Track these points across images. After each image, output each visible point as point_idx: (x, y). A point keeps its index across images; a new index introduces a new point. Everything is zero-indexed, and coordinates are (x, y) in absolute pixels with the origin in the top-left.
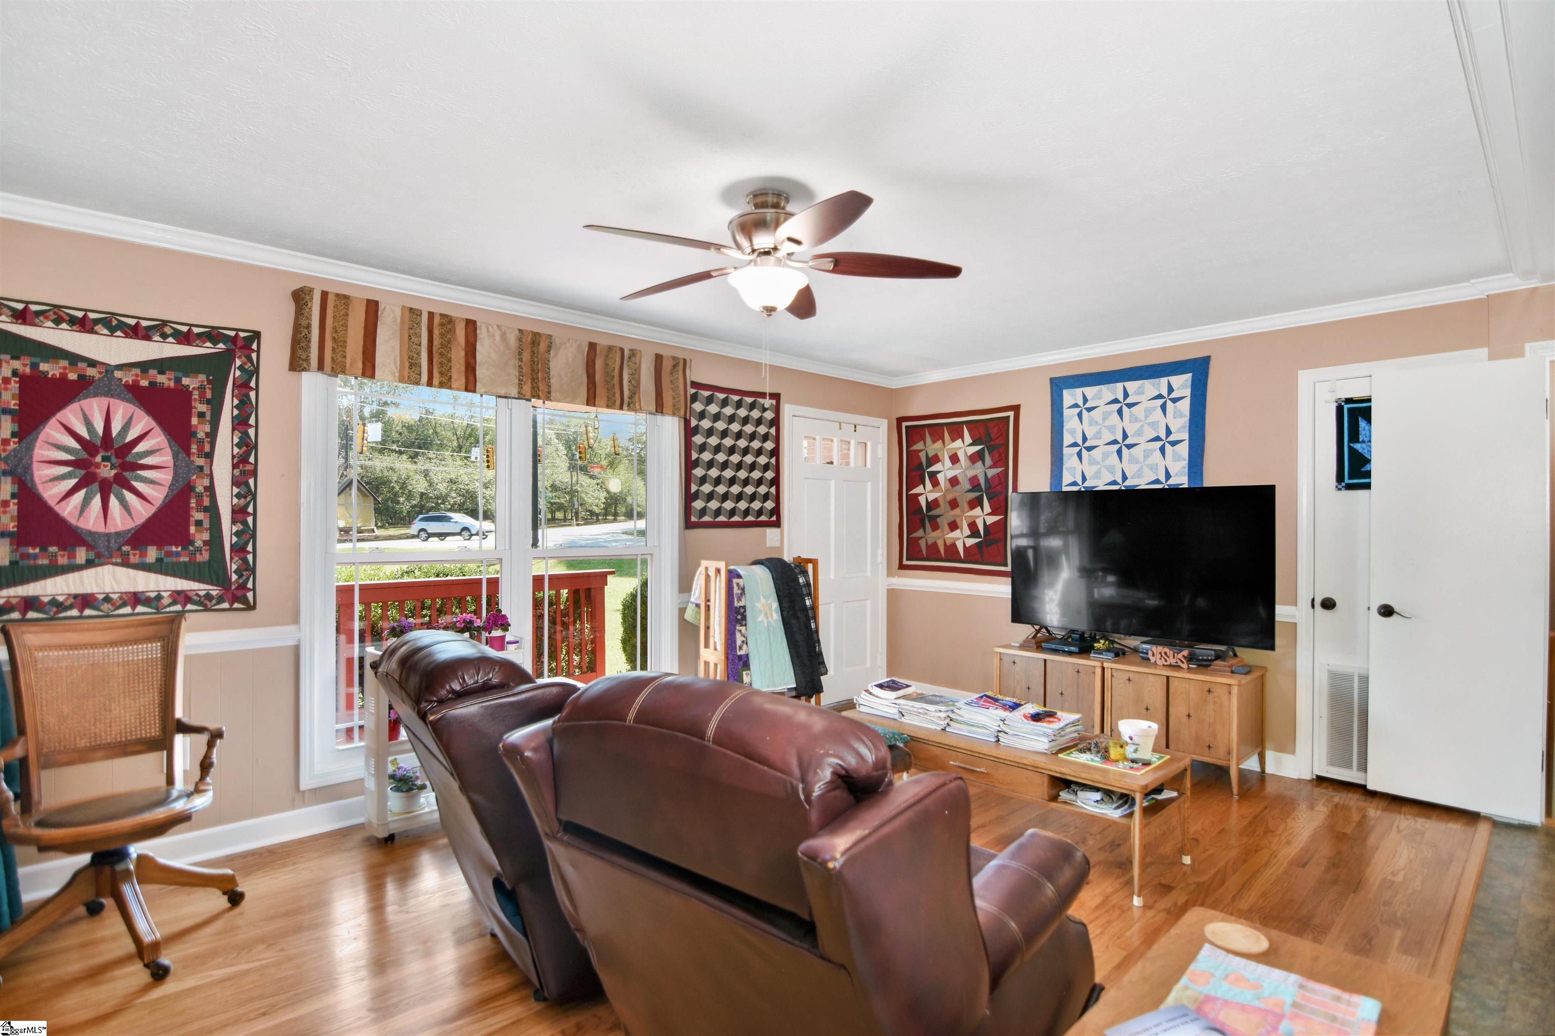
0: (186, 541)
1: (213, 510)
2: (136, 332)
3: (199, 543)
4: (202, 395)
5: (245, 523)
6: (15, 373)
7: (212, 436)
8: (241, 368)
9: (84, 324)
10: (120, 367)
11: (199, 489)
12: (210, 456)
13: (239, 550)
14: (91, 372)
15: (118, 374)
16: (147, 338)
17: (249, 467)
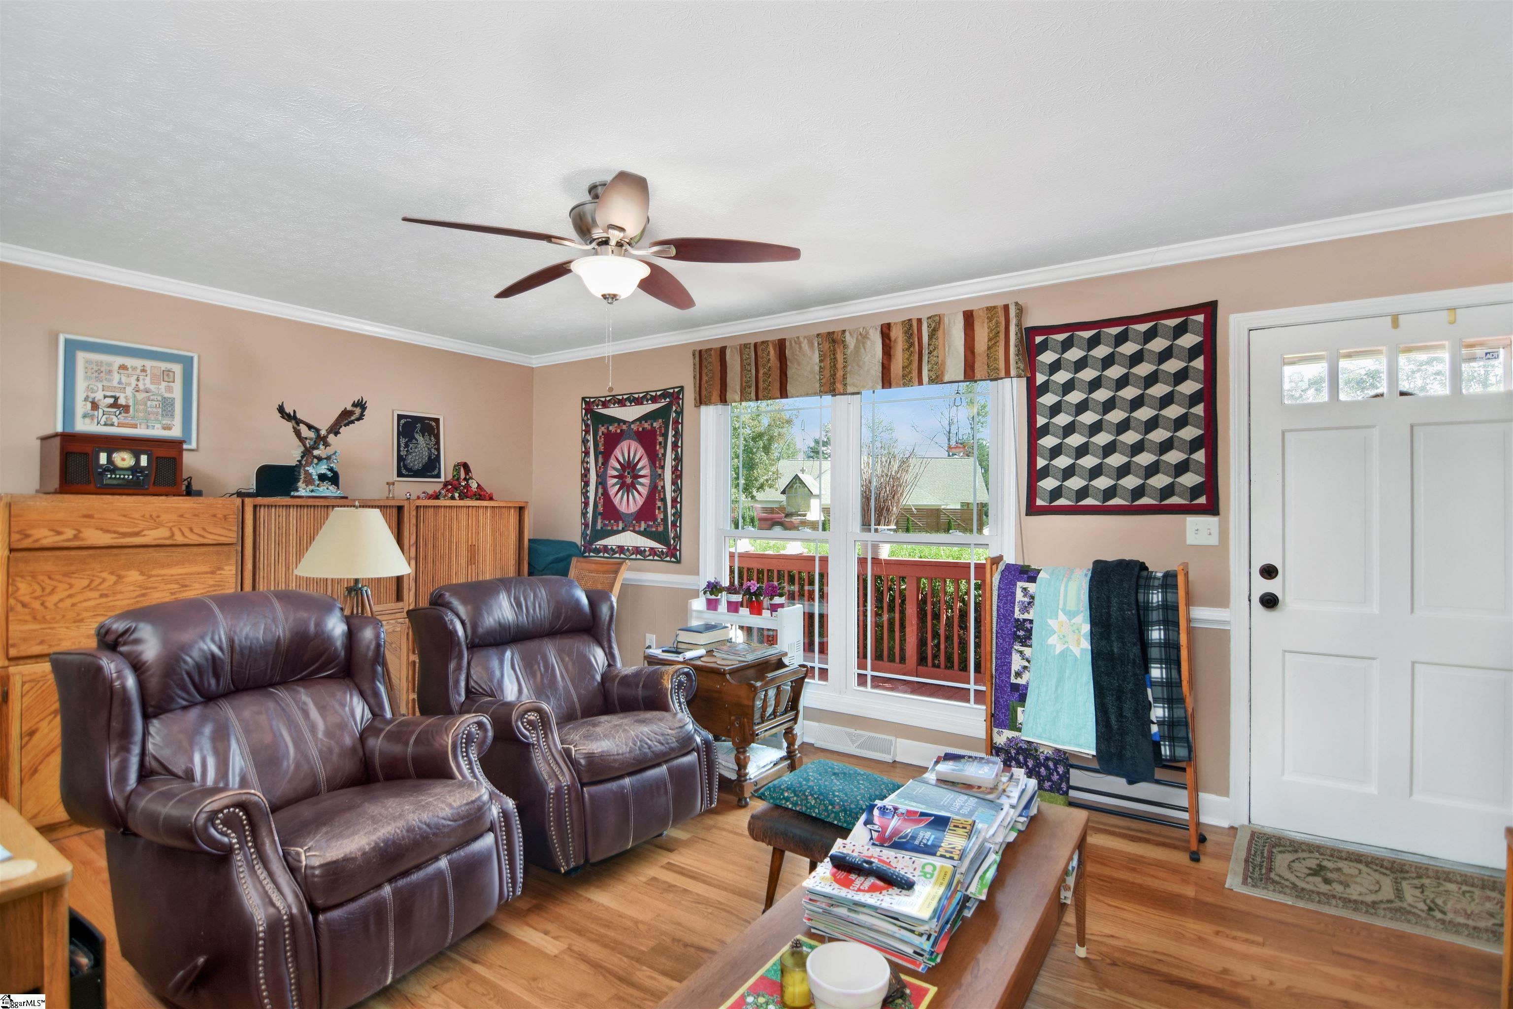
0: (654, 519)
1: (664, 500)
2: (638, 401)
3: (659, 520)
4: (661, 430)
5: (676, 509)
6: (603, 434)
7: (664, 455)
8: (676, 411)
9: (621, 403)
10: (634, 422)
11: (660, 488)
12: (663, 467)
13: (674, 524)
14: (624, 427)
15: (632, 426)
16: (642, 404)
17: (679, 473)
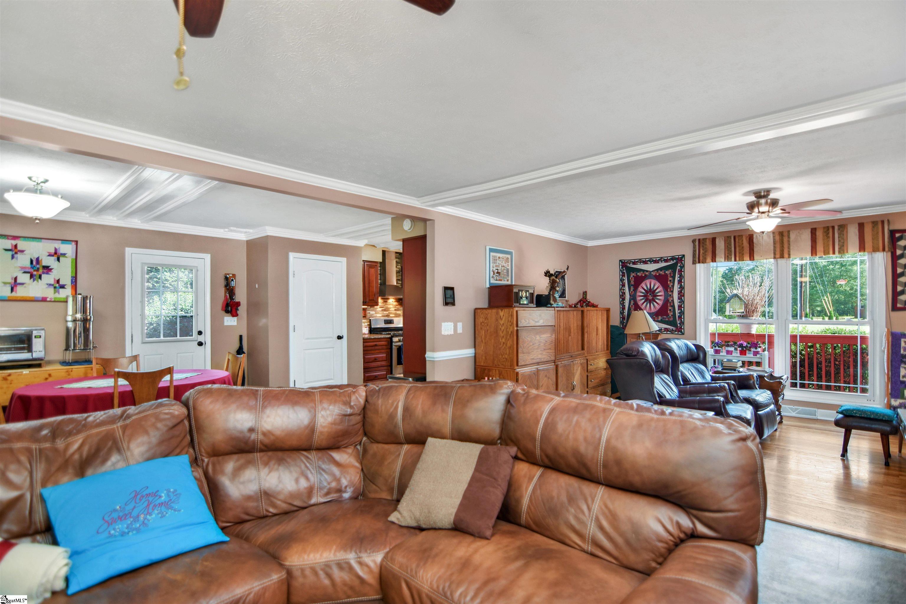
0: (667, 315)
1: (674, 307)
2: (656, 262)
3: (670, 315)
4: (670, 275)
5: (681, 310)
6: (633, 276)
7: (673, 286)
8: (680, 266)
9: (645, 262)
10: (652, 271)
11: (670, 301)
12: (672, 292)
13: (680, 317)
14: (647, 273)
15: (652, 273)
16: (658, 263)
17: (682, 294)
